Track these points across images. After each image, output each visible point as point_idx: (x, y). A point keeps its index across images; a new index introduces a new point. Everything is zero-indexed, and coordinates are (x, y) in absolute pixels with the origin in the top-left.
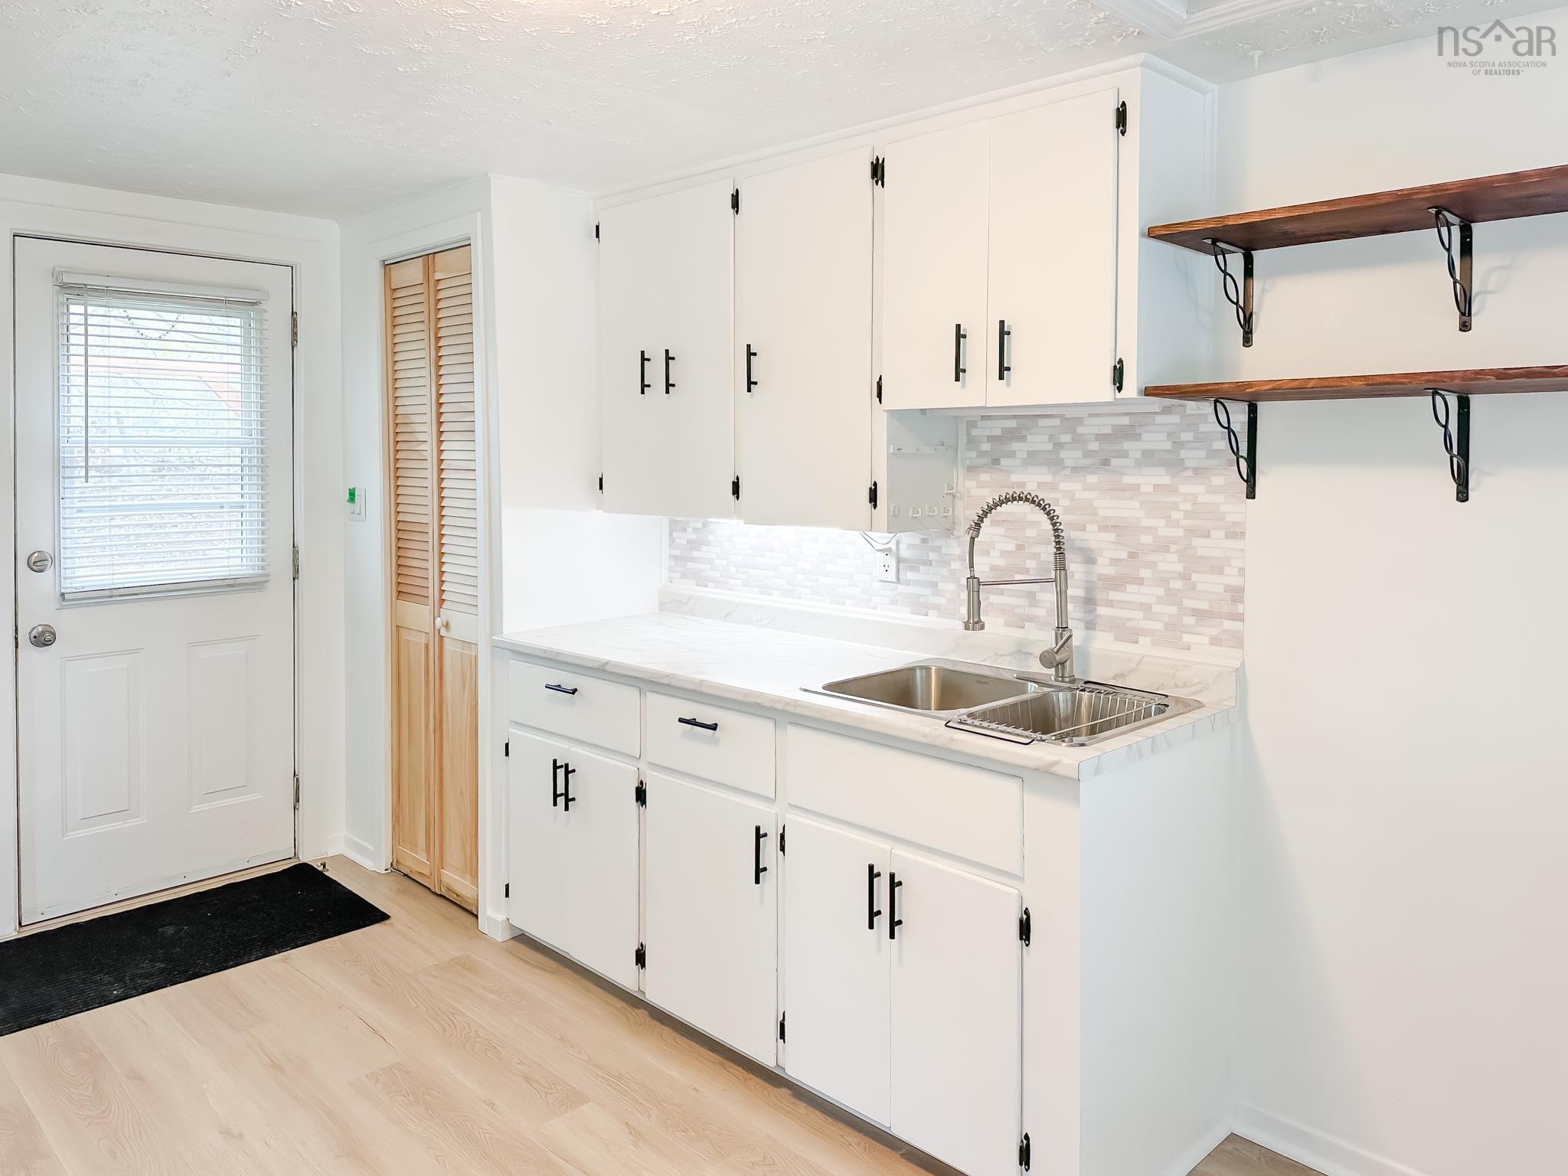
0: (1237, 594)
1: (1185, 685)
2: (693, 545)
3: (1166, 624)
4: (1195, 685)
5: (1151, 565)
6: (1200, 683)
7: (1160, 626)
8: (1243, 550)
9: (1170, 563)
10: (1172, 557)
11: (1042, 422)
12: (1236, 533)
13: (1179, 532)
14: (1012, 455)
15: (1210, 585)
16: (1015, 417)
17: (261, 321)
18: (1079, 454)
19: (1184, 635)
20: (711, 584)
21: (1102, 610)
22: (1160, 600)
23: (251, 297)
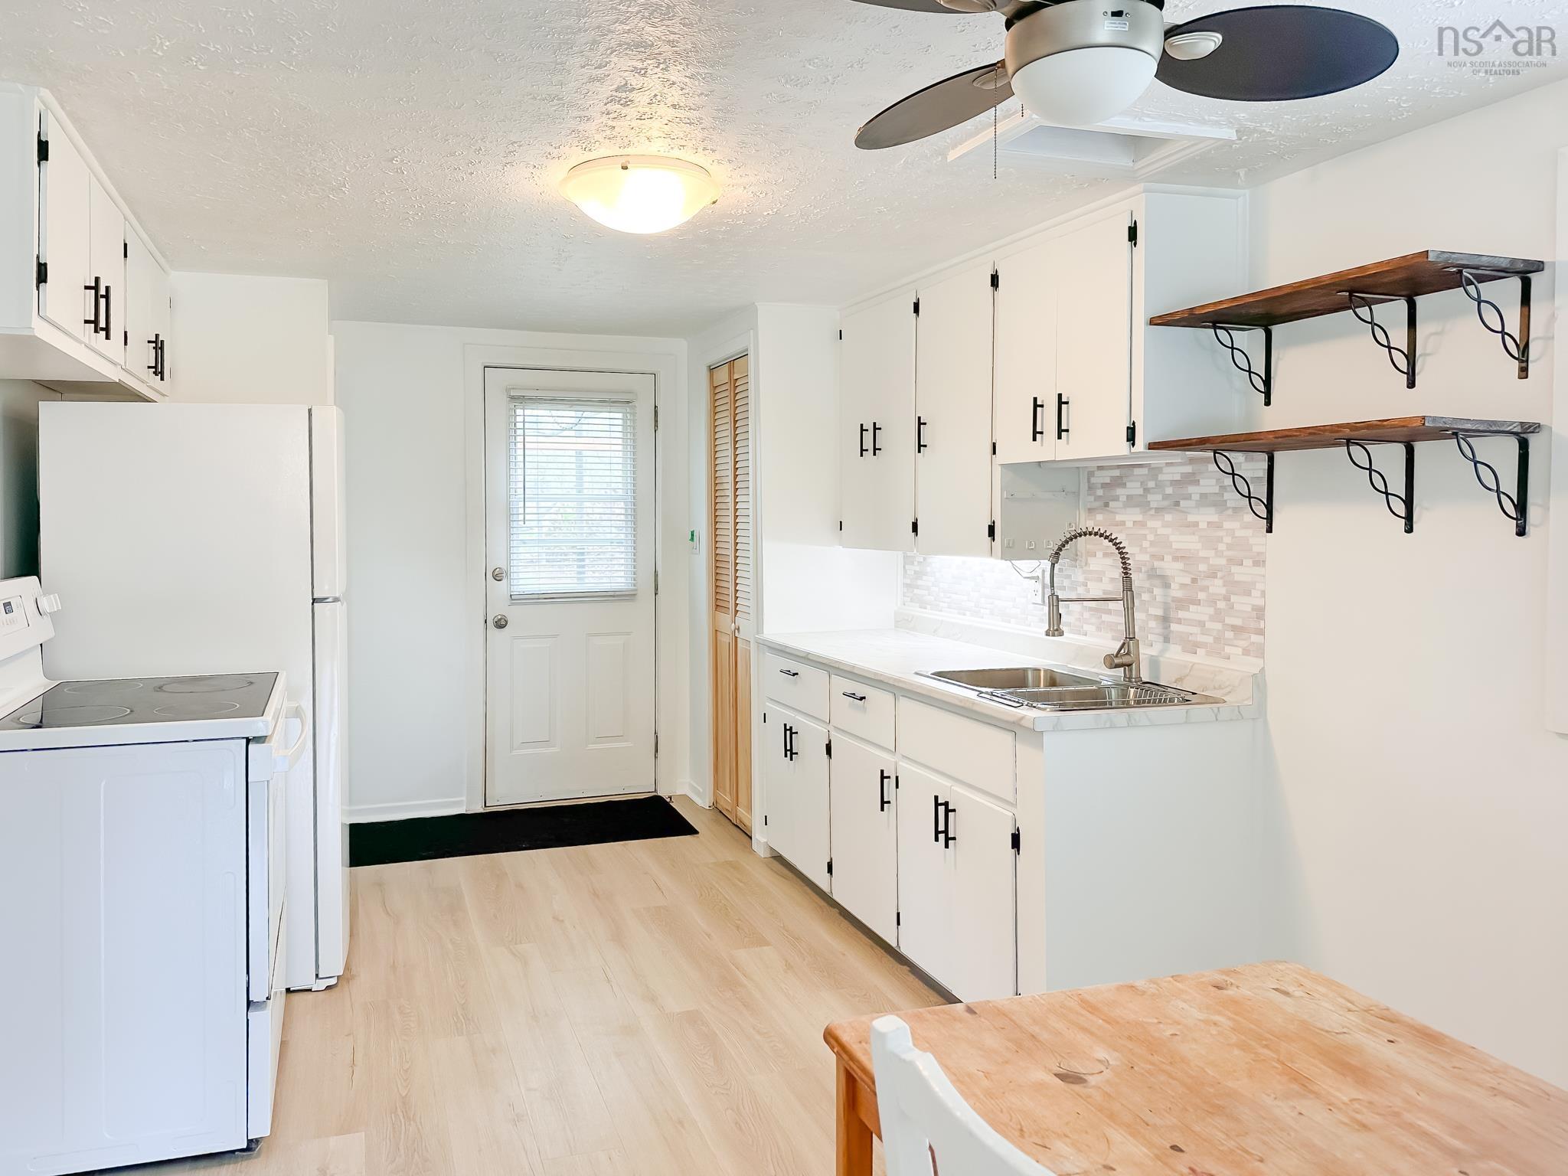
0: (1260, 612)
1: (1220, 688)
2: (919, 575)
3: (1215, 638)
4: (1227, 687)
5: (1205, 589)
6: (1229, 685)
7: (1210, 640)
8: (1264, 576)
9: (1217, 587)
10: (1218, 582)
11: (1137, 471)
12: (1259, 562)
13: (1223, 562)
14: (1116, 499)
15: (1243, 604)
16: (1119, 467)
17: (634, 414)
18: (1159, 497)
19: (1226, 647)
20: (929, 607)
21: (1174, 627)
22: (1212, 619)
23: (626, 397)
